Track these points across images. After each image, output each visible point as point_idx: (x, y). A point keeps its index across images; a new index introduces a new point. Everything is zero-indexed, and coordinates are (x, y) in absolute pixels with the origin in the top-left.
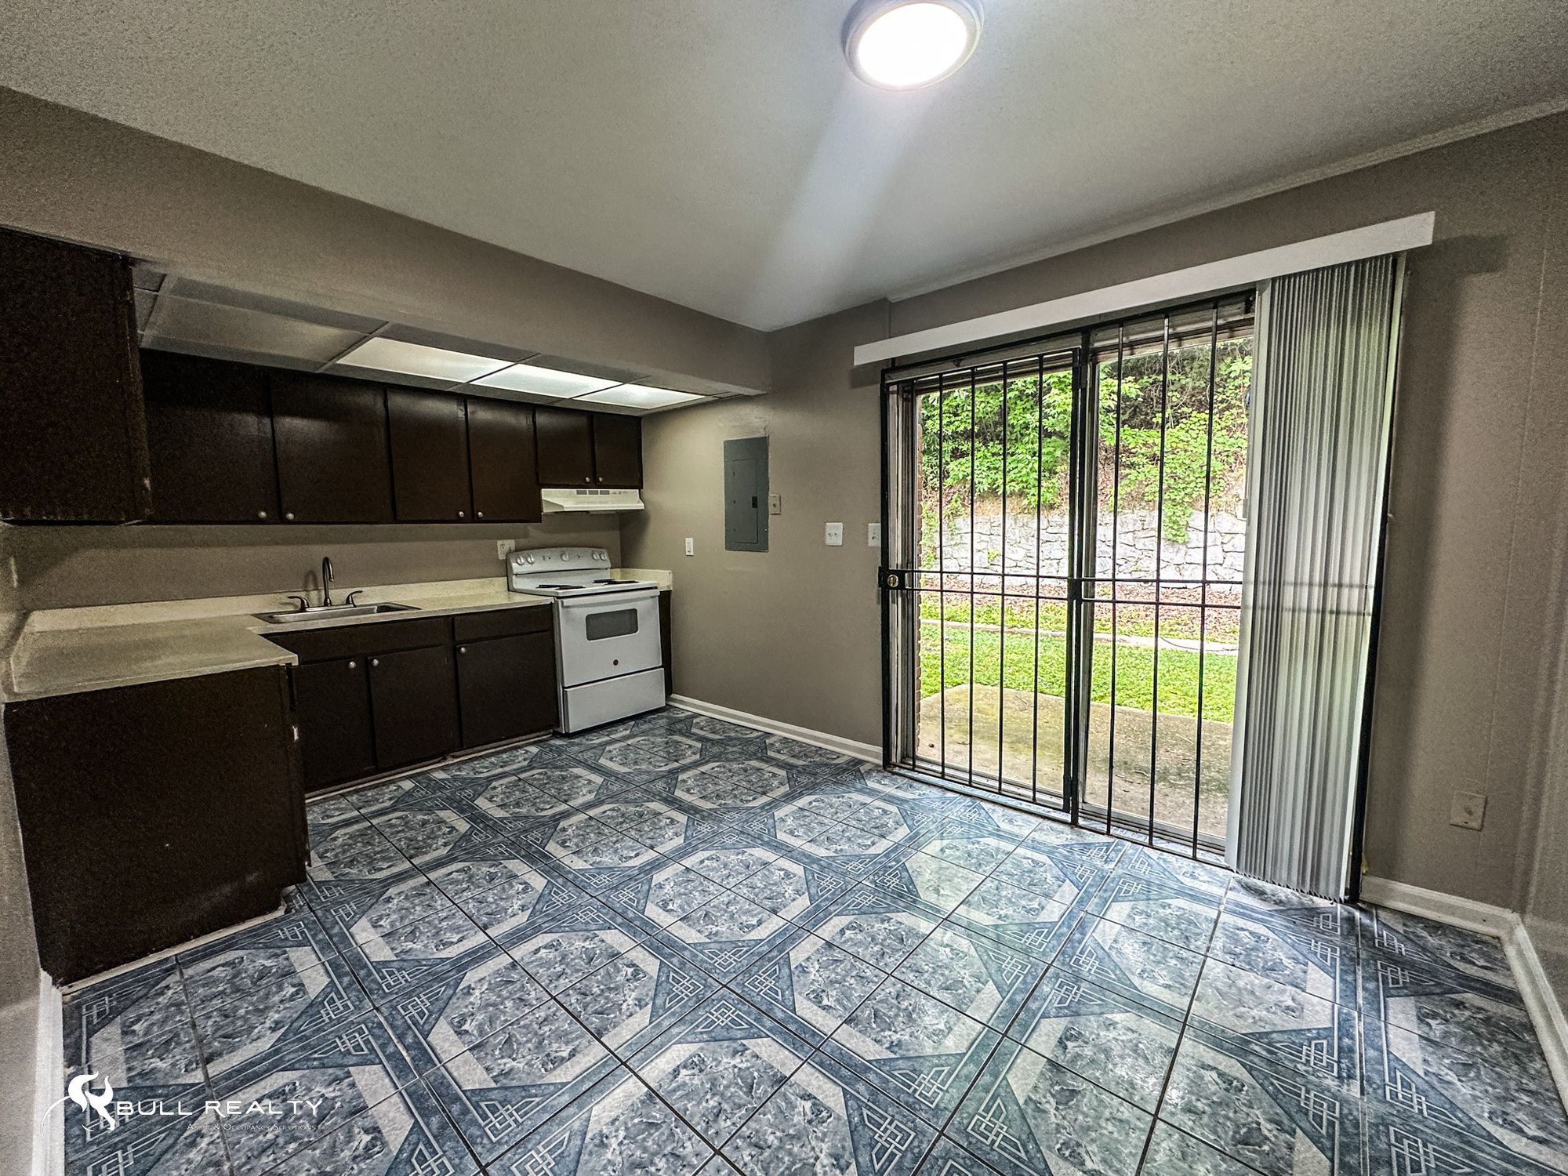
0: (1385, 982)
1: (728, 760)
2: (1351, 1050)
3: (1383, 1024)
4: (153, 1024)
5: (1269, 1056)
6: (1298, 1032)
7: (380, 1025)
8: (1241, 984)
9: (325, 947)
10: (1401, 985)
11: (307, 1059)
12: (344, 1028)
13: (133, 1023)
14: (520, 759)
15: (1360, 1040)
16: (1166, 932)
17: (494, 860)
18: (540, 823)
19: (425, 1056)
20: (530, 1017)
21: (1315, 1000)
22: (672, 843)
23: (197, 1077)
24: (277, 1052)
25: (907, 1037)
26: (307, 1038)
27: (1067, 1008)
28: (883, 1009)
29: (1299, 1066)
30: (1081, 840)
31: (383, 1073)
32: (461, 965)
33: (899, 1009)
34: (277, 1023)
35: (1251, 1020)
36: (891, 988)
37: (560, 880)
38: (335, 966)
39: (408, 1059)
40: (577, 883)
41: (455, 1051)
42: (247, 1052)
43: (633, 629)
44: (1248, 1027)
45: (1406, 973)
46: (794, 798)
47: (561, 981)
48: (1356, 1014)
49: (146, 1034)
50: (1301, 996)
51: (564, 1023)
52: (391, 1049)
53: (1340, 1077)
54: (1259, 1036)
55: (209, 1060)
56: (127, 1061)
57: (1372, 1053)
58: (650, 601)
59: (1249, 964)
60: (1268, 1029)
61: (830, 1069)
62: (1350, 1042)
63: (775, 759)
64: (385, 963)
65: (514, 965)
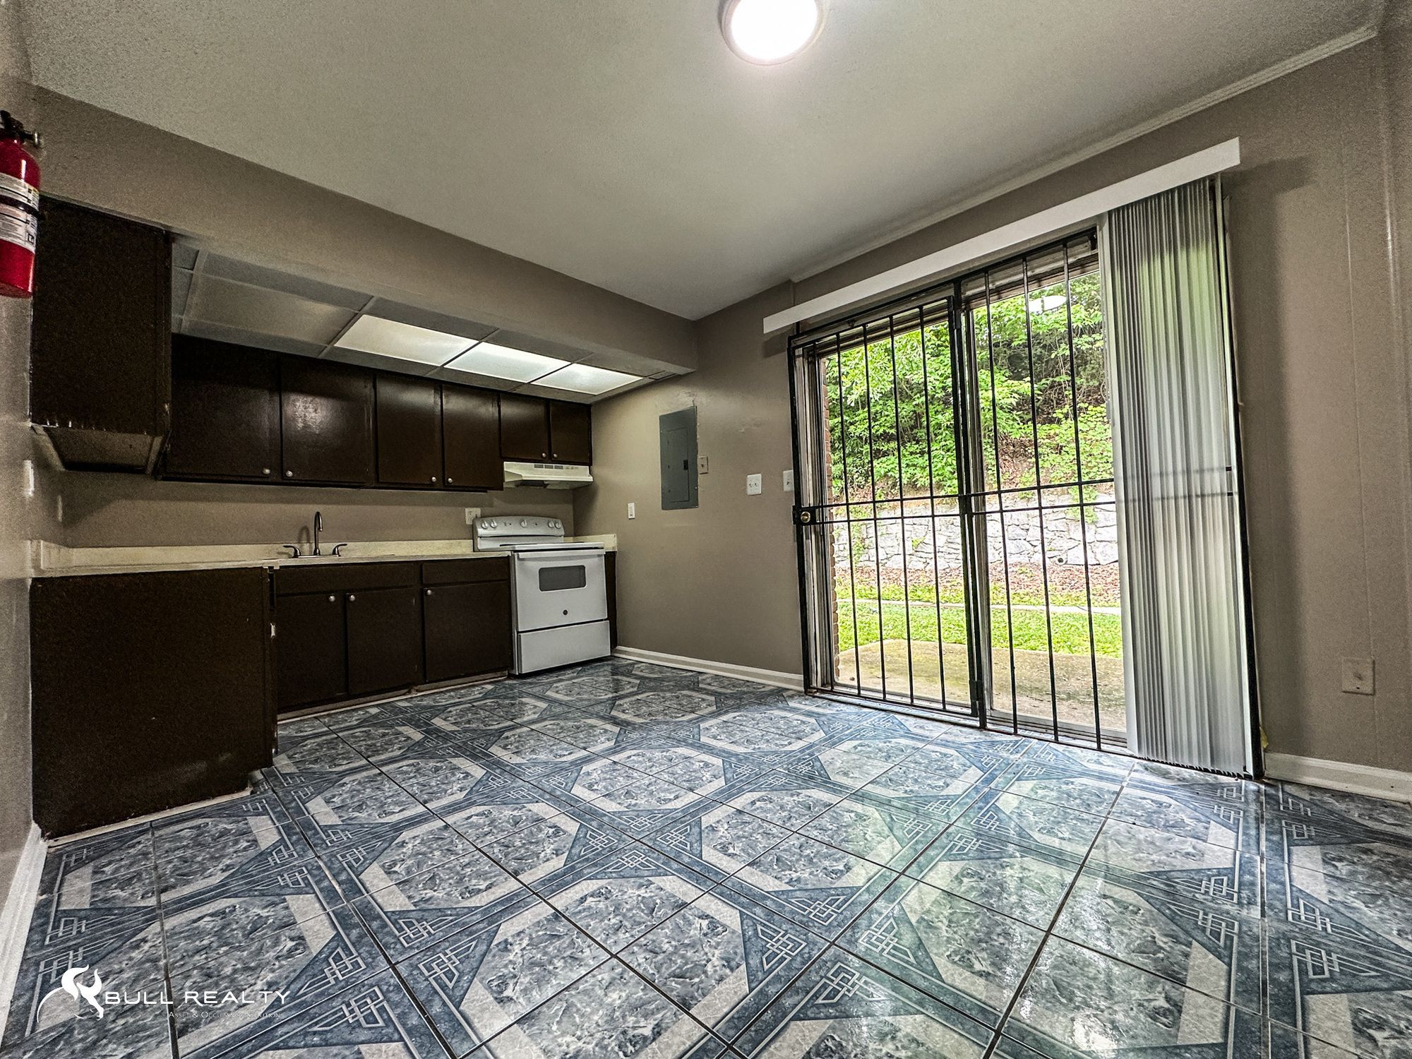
0: (1289, 835)
1: (662, 691)
2: (1253, 884)
3: (1286, 866)
4: (121, 867)
5: (1166, 888)
6: (1199, 871)
7: (319, 868)
8: (1142, 837)
9: (281, 816)
10: (1306, 837)
11: (250, 890)
12: (286, 870)
13: (104, 866)
14: (476, 693)
15: (1262, 878)
16: (1068, 801)
17: (442, 758)
18: (486, 734)
19: (354, 889)
20: (455, 862)
21: (1216, 848)
22: (603, 744)
23: (152, 902)
24: (224, 885)
25: (806, 875)
26: (252, 876)
27: (966, 854)
28: (785, 856)
29: (1197, 895)
30: (988, 739)
31: (315, 900)
32: (398, 828)
33: (801, 856)
34: (228, 866)
35: (1150, 863)
36: (794, 841)
37: (498, 771)
38: (288, 829)
39: (339, 891)
40: (514, 772)
41: (382, 885)
42: (199, 885)
43: (582, 583)
44: (1147, 867)
45: (1312, 828)
46: (720, 715)
47: (488, 837)
48: (1258, 858)
49: (112, 874)
50: (1201, 845)
51: (485, 865)
52: (325, 884)
53: (1240, 903)
54: (1158, 874)
55: (165, 890)
56: (93, 890)
57: (1274, 886)
58: (597, 559)
59: (1150, 822)
60: (1167, 868)
61: (730, 897)
62: (1252, 878)
63: (705, 689)
64: (331, 827)
65: (447, 827)
